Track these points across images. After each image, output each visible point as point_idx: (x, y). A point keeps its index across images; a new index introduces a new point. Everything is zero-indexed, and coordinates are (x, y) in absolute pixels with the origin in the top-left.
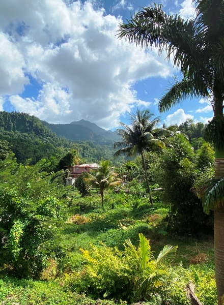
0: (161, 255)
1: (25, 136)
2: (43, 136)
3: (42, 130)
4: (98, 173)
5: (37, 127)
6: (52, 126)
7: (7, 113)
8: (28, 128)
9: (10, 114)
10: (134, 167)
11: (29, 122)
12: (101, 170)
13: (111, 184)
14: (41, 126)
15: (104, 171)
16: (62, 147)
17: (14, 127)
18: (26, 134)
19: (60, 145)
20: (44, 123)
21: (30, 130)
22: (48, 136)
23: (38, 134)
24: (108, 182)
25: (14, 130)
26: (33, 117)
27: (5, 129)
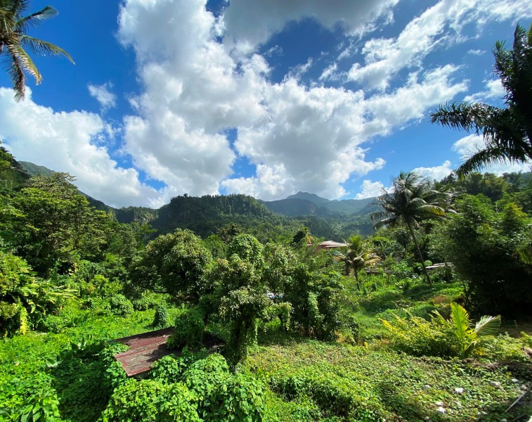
0: (478, 326)
1: (243, 218)
2: (260, 215)
3: (258, 210)
4: (349, 251)
5: (253, 206)
6: (267, 203)
7: (225, 197)
8: (245, 209)
9: (228, 197)
10: (385, 242)
11: (245, 202)
12: (351, 247)
13: (367, 262)
14: (257, 205)
15: (355, 248)
16: (281, 225)
17: (232, 210)
18: (244, 216)
19: (278, 224)
20: (260, 202)
21: (248, 211)
22: (264, 215)
23: (256, 214)
24: (362, 260)
25: (232, 213)
26: (249, 197)
27: (225, 213)
